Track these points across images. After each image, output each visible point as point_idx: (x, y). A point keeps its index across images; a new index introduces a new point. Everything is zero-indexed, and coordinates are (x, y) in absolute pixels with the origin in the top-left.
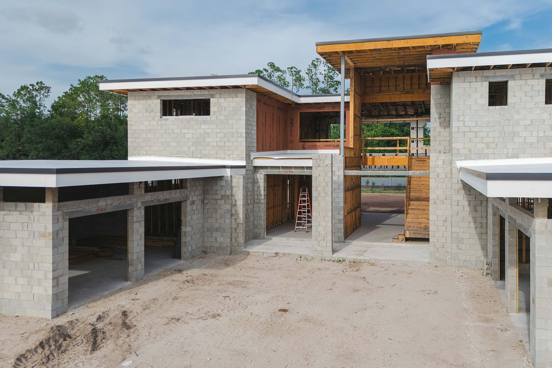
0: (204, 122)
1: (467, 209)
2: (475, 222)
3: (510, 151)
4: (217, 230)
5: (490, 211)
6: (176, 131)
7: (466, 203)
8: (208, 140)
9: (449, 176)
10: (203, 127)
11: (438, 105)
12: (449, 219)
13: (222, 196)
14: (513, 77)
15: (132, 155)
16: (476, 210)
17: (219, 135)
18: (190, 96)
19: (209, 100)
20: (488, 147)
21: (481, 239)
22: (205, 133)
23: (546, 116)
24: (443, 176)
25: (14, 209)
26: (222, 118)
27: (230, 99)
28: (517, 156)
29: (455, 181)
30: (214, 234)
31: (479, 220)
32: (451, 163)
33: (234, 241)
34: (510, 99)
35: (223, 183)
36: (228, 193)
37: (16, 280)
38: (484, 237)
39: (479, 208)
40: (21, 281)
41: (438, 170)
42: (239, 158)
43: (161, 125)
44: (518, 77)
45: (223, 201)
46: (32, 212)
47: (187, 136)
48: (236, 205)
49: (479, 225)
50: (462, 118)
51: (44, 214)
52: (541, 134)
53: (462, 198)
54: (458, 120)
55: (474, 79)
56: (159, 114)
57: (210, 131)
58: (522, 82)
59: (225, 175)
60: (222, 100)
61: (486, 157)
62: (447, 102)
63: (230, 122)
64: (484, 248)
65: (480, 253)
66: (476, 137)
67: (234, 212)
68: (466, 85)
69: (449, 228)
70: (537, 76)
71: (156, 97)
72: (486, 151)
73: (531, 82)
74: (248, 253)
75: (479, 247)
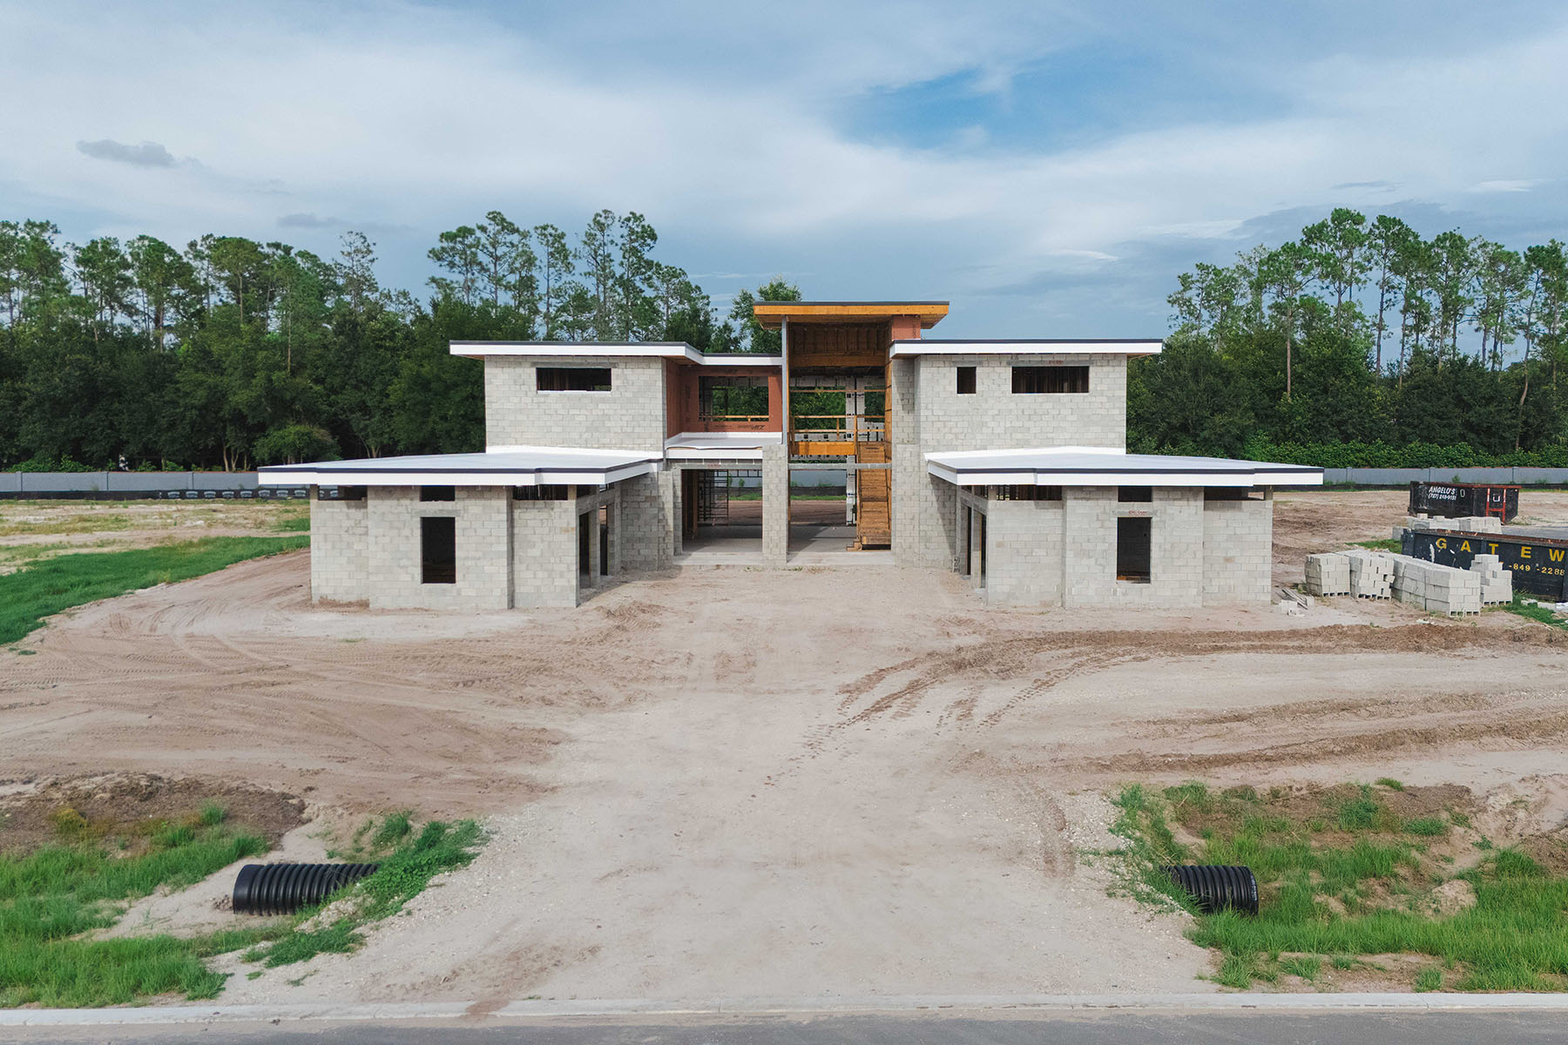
0: (603, 400)
1: (935, 504)
2: (943, 519)
3: (979, 442)
4: (640, 540)
5: (959, 505)
6: (562, 412)
7: (934, 499)
8: (608, 424)
9: (916, 469)
10: (601, 406)
11: (900, 384)
12: (917, 516)
13: (647, 497)
14: (980, 363)
15: (493, 444)
16: (944, 506)
17: (624, 418)
18: (582, 364)
19: (610, 370)
20: (957, 439)
21: (948, 536)
22: (604, 415)
23: (1012, 406)
24: (910, 469)
25: (531, 506)
26: (629, 395)
27: (640, 371)
28: (985, 448)
29: (923, 475)
30: (637, 546)
31: (947, 516)
32: (919, 456)
33: (661, 553)
34: (978, 388)
35: (648, 481)
36: (654, 493)
37: (535, 574)
38: (952, 534)
39: (947, 504)
40: (540, 574)
41: (906, 463)
42: (653, 448)
43: (538, 403)
44: (985, 364)
45: (648, 505)
46: (552, 509)
47: (577, 419)
48: (663, 509)
49: (947, 522)
50: (930, 407)
51: (566, 511)
52: (1008, 425)
53: (929, 493)
54: (927, 408)
55: (942, 364)
56: (534, 388)
57: (611, 412)
58: (990, 369)
59: (650, 471)
60: (628, 372)
61: (955, 449)
62: (911, 380)
63: (641, 400)
64: (952, 546)
65: (948, 551)
66: (945, 427)
67: (661, 517)
68: (934, 370)
69: (917, 527)
70: (1004, 364)
71: (528, 365)
72: (955, 442)
73: (998, 370)
74: (680, 568)
75: (946, 546)
